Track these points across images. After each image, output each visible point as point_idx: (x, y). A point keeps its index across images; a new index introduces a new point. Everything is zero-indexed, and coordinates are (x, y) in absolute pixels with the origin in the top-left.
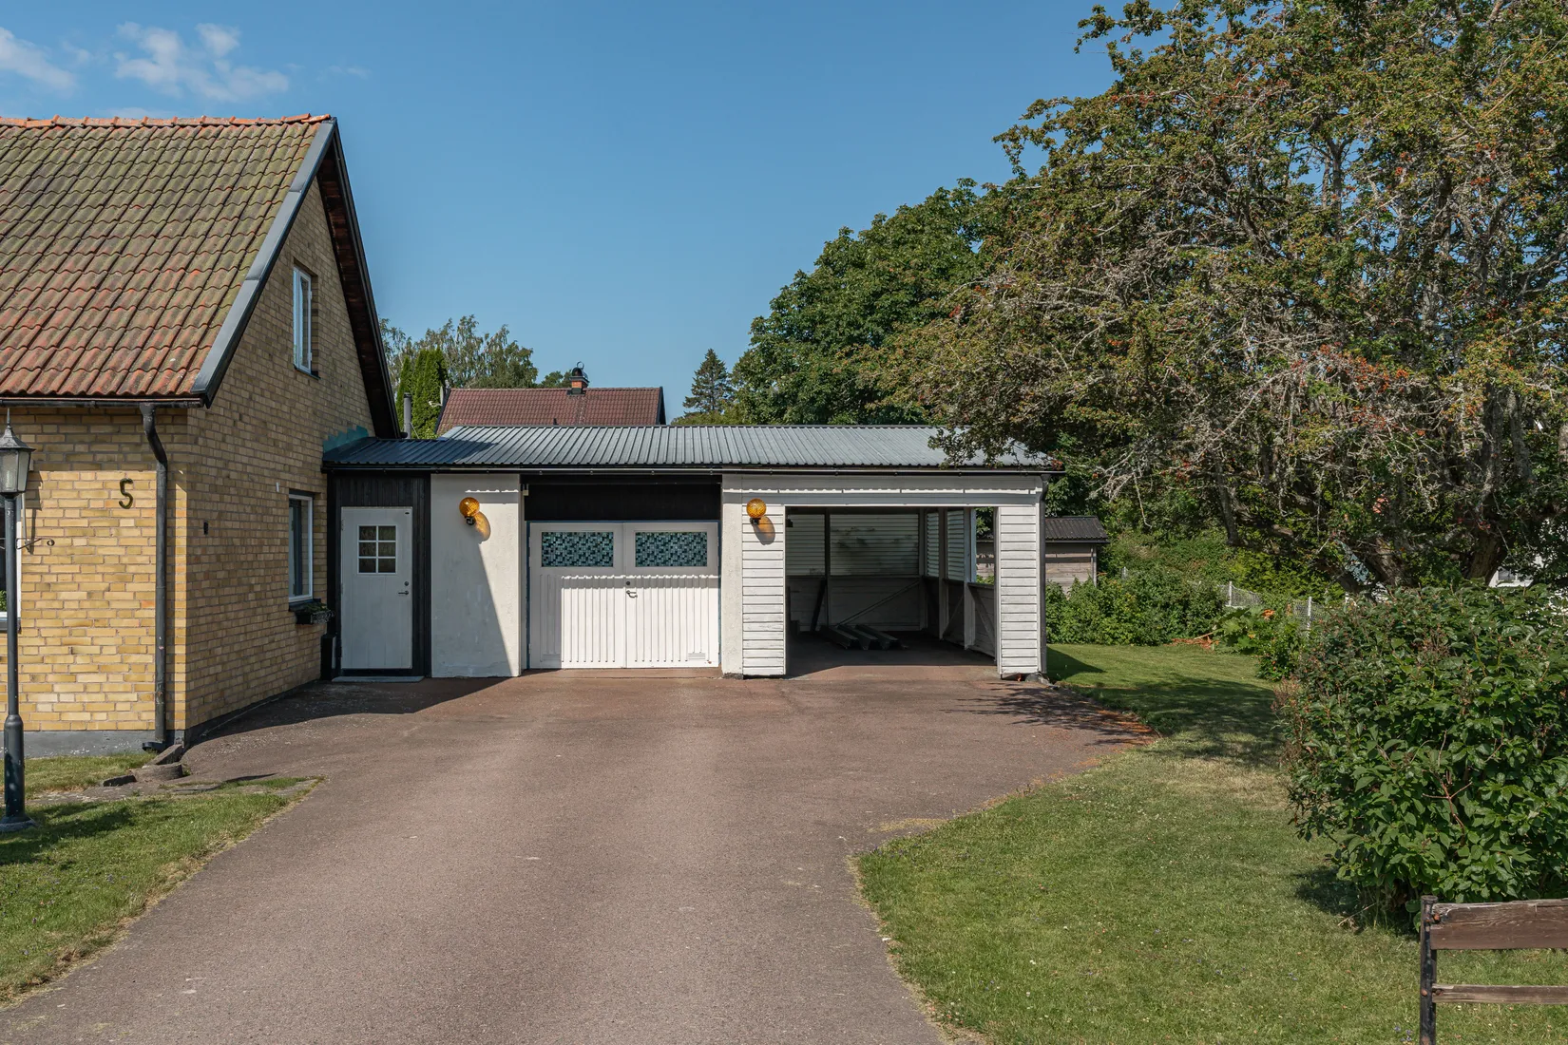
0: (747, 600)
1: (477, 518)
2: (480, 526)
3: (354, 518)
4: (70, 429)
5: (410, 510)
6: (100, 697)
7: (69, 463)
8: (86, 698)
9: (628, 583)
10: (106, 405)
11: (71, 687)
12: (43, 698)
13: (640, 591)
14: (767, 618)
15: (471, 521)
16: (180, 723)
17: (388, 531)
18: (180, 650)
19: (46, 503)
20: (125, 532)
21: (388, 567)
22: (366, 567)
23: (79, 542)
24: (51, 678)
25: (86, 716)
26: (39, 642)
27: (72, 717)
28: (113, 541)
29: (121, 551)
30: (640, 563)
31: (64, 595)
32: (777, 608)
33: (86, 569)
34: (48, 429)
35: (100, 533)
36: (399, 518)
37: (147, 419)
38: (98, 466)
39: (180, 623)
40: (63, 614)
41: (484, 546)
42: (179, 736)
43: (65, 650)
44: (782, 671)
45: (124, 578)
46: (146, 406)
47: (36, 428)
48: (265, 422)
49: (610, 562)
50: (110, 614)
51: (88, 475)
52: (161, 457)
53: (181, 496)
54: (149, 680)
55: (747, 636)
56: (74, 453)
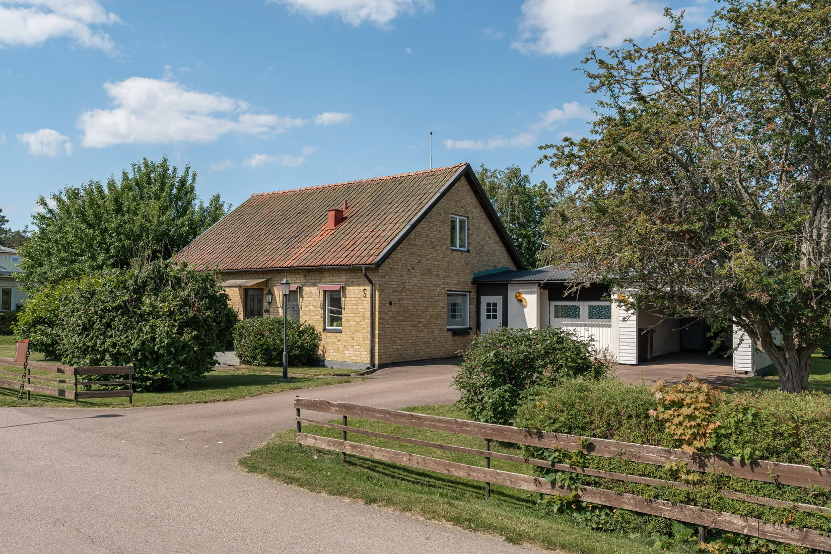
0: (621, 333)
1: (523, 300)
2: (524, 303)
3: (485, 300)
4: (352, 275)
5: (501, 297)
6: (359, 353)
7: (352, 284)
8: (356, 353)
9: (586, 325)
10: (354, 267)
11: (352, 349)
12: (347, 352)
13: (590, 328)
14: (629, 340)
15: (521, 301)
16: (377, 362)
17: (495, 305)
18: (377, 340)
19: (348, 296)
20: (364, 305)
21: (495, 317)
22: (488, 317)
23: (355, 307)
24: (348, 347)
25: (356, 358)
26: (345, 336)
27: (352, 358)
28: (362, 307)
29: (363, 310)
30: (590, 317)
31: (351, 323)
32: (633, 337)
33: (356, 315)
34: (348, 274)
35: (359, 305)
36: (498, 299)
37: (364, 271)
38: (359, 285)
39: (377, 332)
40: (351, 328)
41: (525, 310)
42: (376, 366)
43: (351, 339)
44: (635, 362)
45: (365, 319)
46: (363, 267)
47: (345, 274)
48: (430, 269)
49: (579, 317)
50: (361, 328)
51: (356, 288)
52: (371, 282)
53: (377, 293)
54: (368, 348)
55: (621, 347)
56: (353, 282)
